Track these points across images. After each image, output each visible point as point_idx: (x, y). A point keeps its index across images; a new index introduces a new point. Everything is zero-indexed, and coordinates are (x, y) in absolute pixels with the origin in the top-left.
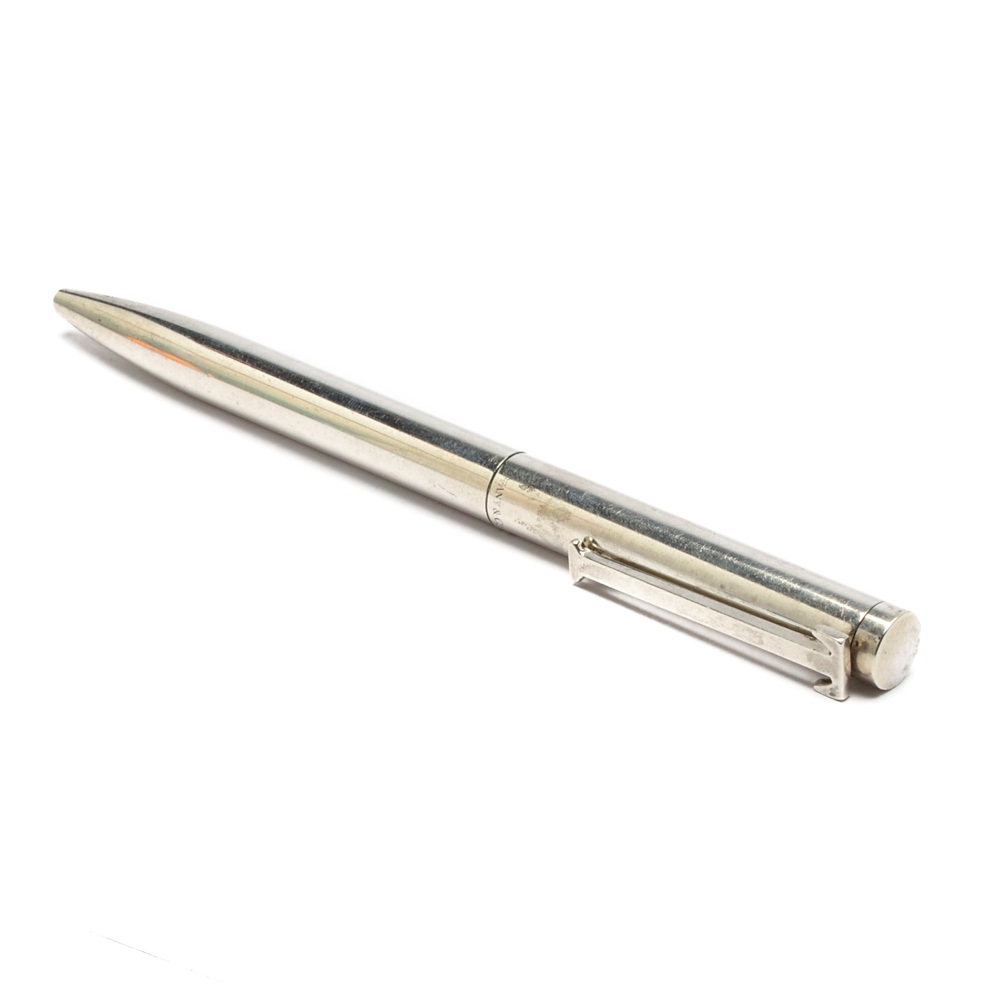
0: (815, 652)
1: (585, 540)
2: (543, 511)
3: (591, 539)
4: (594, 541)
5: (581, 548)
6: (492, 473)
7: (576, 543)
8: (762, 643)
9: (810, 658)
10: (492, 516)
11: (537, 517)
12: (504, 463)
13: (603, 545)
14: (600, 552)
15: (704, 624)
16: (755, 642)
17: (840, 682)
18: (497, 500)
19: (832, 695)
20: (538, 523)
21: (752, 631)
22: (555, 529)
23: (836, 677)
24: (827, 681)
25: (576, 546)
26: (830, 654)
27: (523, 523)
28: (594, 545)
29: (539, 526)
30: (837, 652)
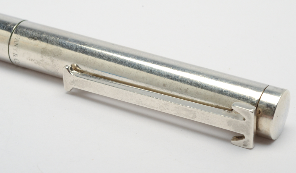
0: (234, 119)
1: (72, 66)
2: (44, 52)
3: (75, 65)
4: (77, 66)
5: (70, 70)
6: (10, 34)
7: (67, 67)
8: (196, 117)
9: (229, 123)
10: (13, 58)
11: (40, 55)
12: (16, 27)
13: (83, 68)
14: (82, 72)
15: (155, 109)
16: (190, 117)
17: (250, 137)
18: (15, 48)
19: (245, 146)
20: (41, 59)
21: (189, 111)
22: (52, 61)
23: (248, 134)
24: (241, 137)
25: (68, 69)
26: (244, 120)
27: (32, 60)
28: (78, 68)
29: (42, 61)
30: (250, 118)
